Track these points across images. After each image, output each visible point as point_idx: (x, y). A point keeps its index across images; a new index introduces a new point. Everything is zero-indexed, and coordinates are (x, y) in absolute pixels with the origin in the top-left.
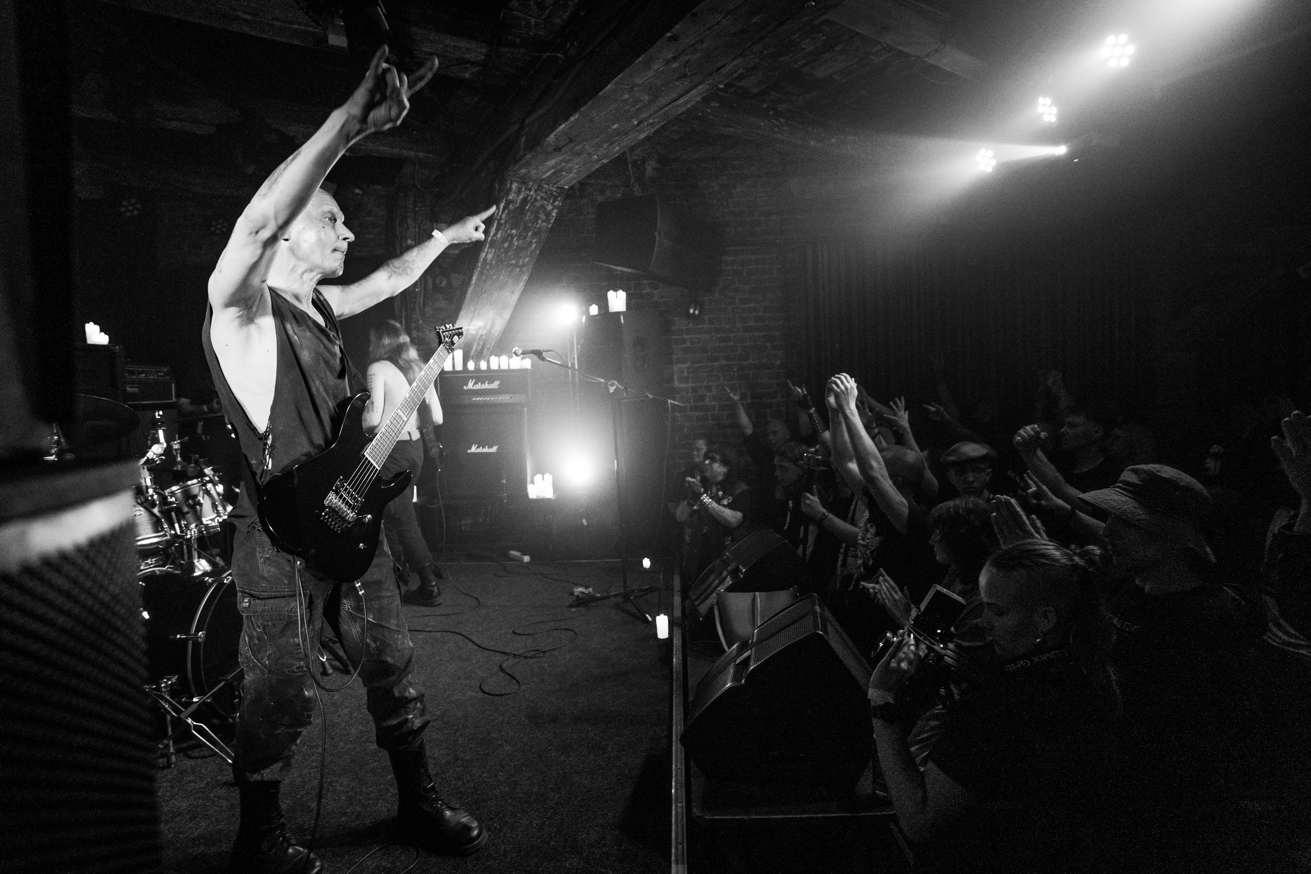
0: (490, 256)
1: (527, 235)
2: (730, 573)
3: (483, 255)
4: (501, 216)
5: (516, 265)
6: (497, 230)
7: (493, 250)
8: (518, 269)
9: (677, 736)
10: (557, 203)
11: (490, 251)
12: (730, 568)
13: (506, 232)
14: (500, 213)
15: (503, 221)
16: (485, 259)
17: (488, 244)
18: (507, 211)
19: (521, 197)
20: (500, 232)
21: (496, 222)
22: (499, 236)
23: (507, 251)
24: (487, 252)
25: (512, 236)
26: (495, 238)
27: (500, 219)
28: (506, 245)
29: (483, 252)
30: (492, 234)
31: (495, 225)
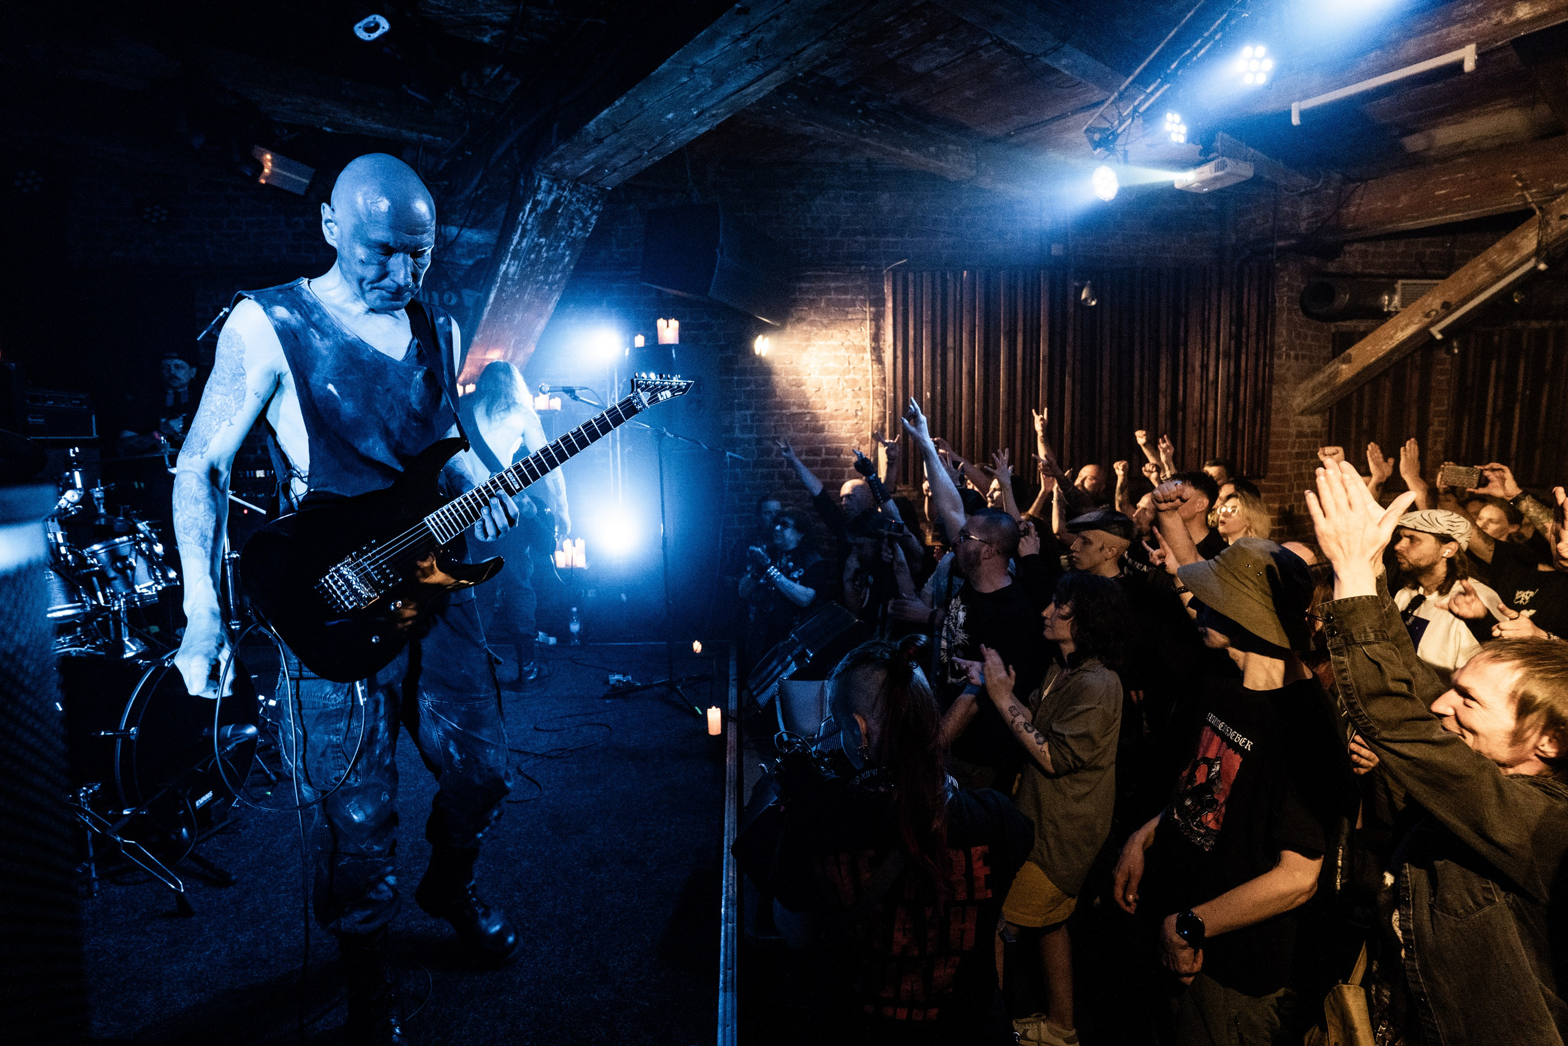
0: (512, 270)
1: (559, 246)
2: (795, 658)
3: (503, 268)
4: (526, 221)
5: (545, 282)
6: (522, 236)
7: (516, 263)
8: (547, 287)
9: (728, 848)
10: (596, 208)
11: (513, 262)
12: (795, 652)
13: (533, 240)
14: (525, 217)
15: (529, 227)
16: (506, 273)
17: (510, 255)
18: (534, 215)
19: (552, 197)
20: (525, 241)
21: (520, 227)
22: (524, 244)
23: (533, 264)
24: (509, 265)
25: (540, 246)
26: (519, 247)
27: (526, 223)
28: (533, 256)
29: (504, 264)
30: (515, 242)
31: (519, 231)
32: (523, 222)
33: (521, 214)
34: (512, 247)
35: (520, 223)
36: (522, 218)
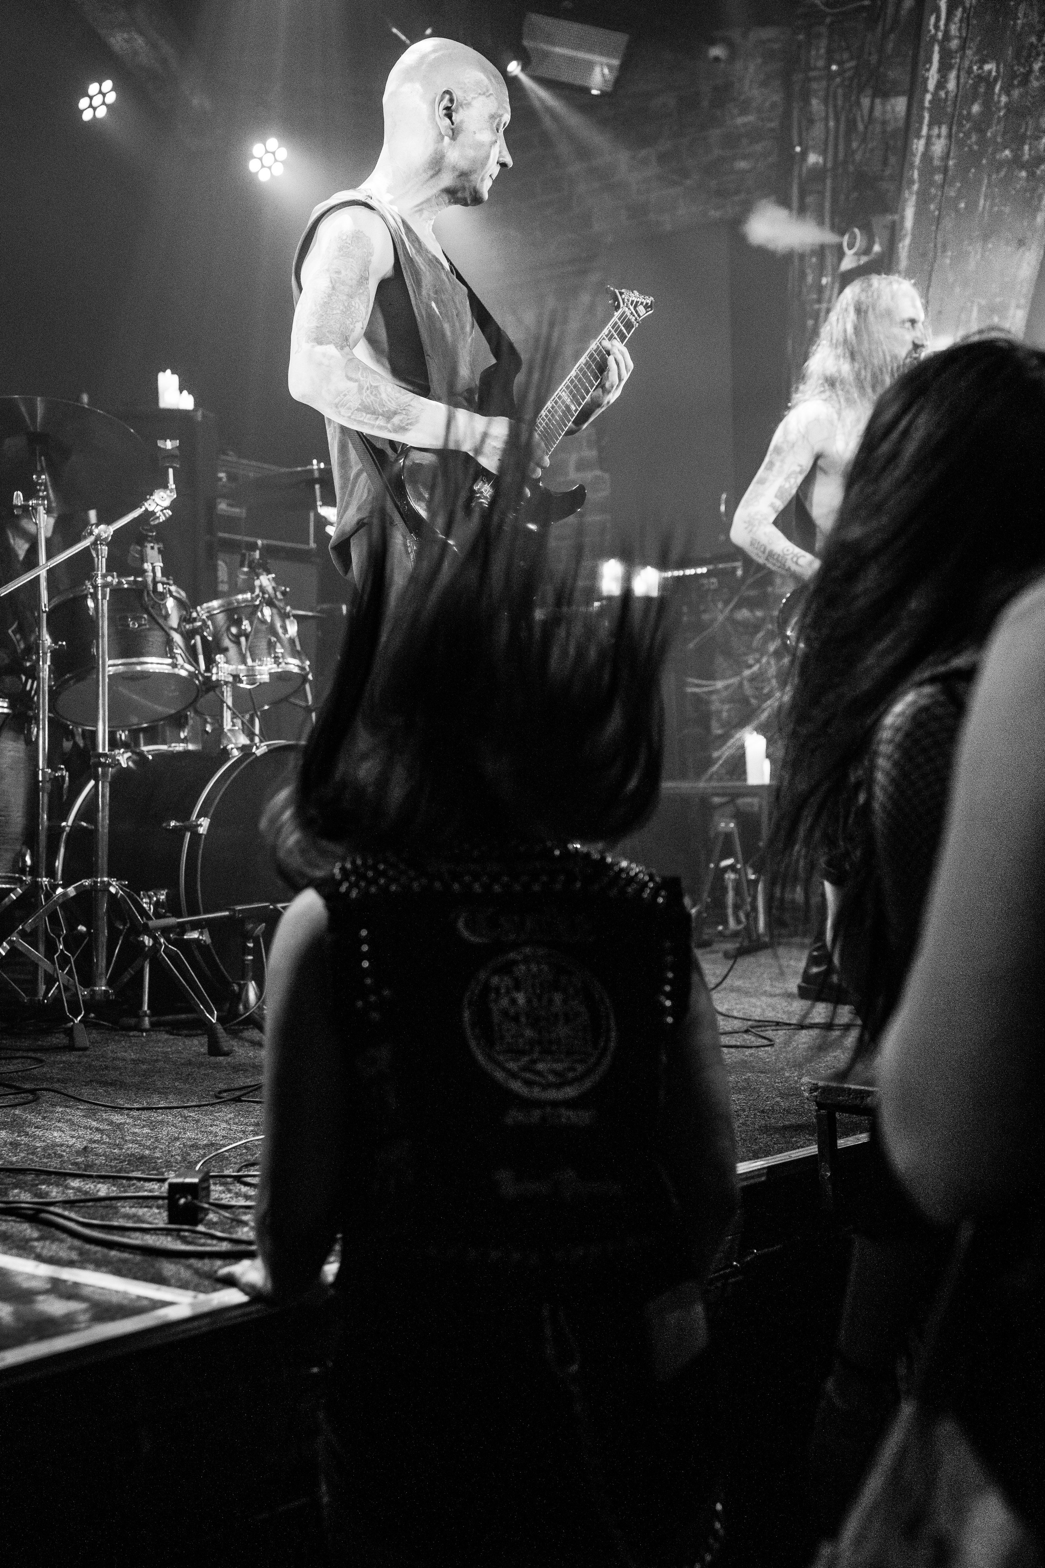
0: (938, 147)
1: (1031, 71)
3: (919, 146)
4: (946, 32)
5: (1016, 162)
6: (944, 69)
7: (944, 130)
8: (1024, 174)
11: (936, 131)
13: (969, 71)
14: (942, 23)
15: (954, 44)
16: (927, 156)
17: (927, 115)
18: (959, 13)
20: (953, 75)
21: (936, 48)
22: (951, 85)
23: (981, 125)
24: (929, 138)
25: (987, 81)
26: (942, 94)
27: (947, 36)
28: (976, 108)
29: (919, 137)
30: (931, 85)
31: (936, 57)
32: (940, 35)
33: (933, 19)
34: (928, 97)
35: (934, 38)
36: (937, 27)
